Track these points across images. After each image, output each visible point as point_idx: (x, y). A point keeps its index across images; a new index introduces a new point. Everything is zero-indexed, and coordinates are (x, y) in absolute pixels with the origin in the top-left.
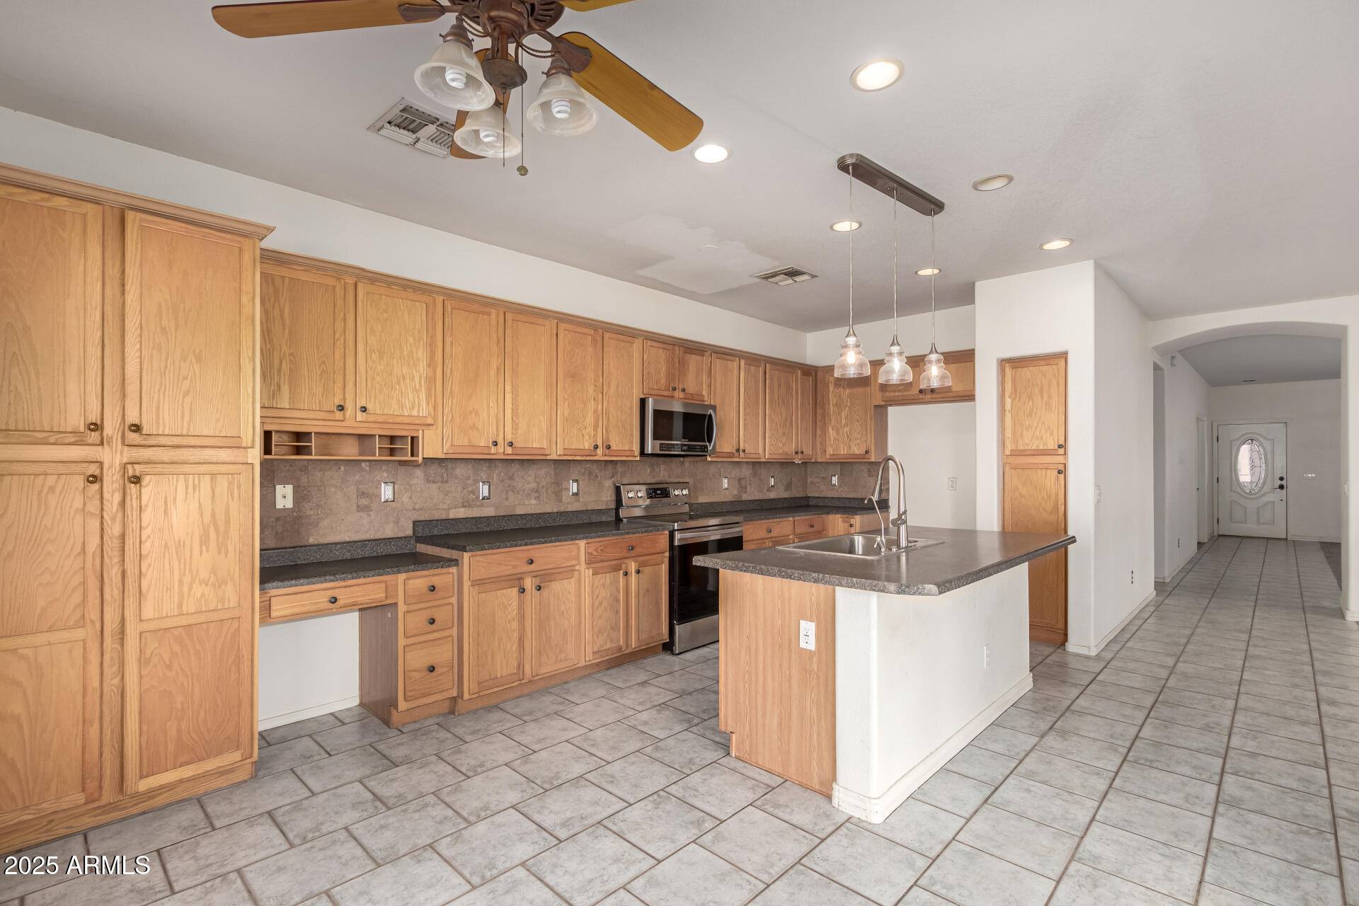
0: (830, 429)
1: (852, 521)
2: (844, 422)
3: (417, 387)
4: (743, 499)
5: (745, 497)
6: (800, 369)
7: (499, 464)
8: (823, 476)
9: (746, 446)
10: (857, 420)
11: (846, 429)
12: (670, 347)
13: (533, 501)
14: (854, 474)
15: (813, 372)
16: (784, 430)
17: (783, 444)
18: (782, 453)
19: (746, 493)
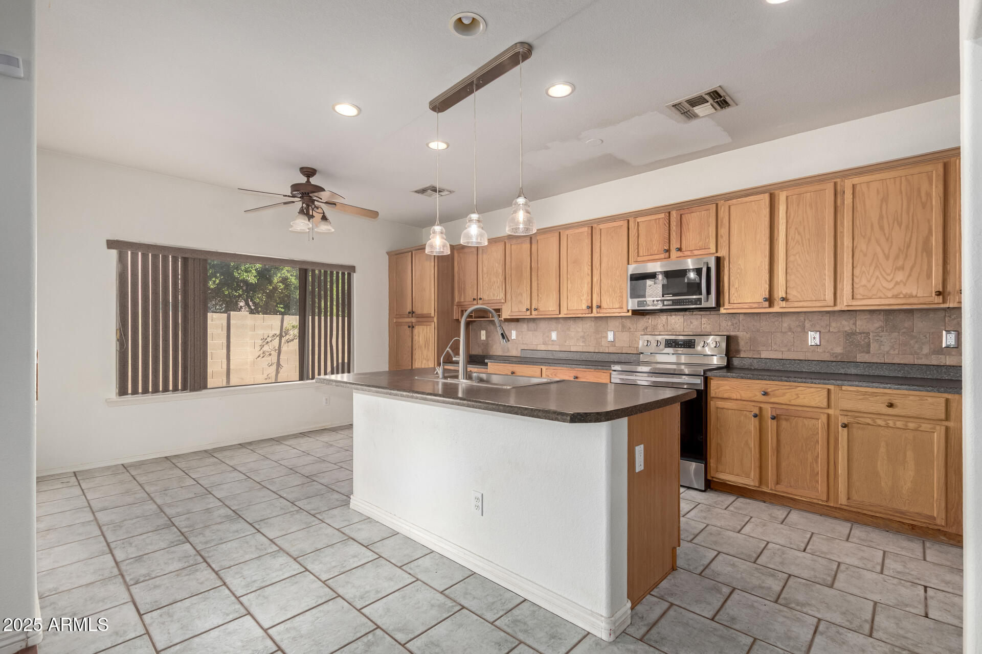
3: (499, 285)
4: (858, 360)
5: (863, 357)
12: (663, 215)
16: (900, 263)
17: (897, 283)
18: (896, 297)
19: (868, 352)
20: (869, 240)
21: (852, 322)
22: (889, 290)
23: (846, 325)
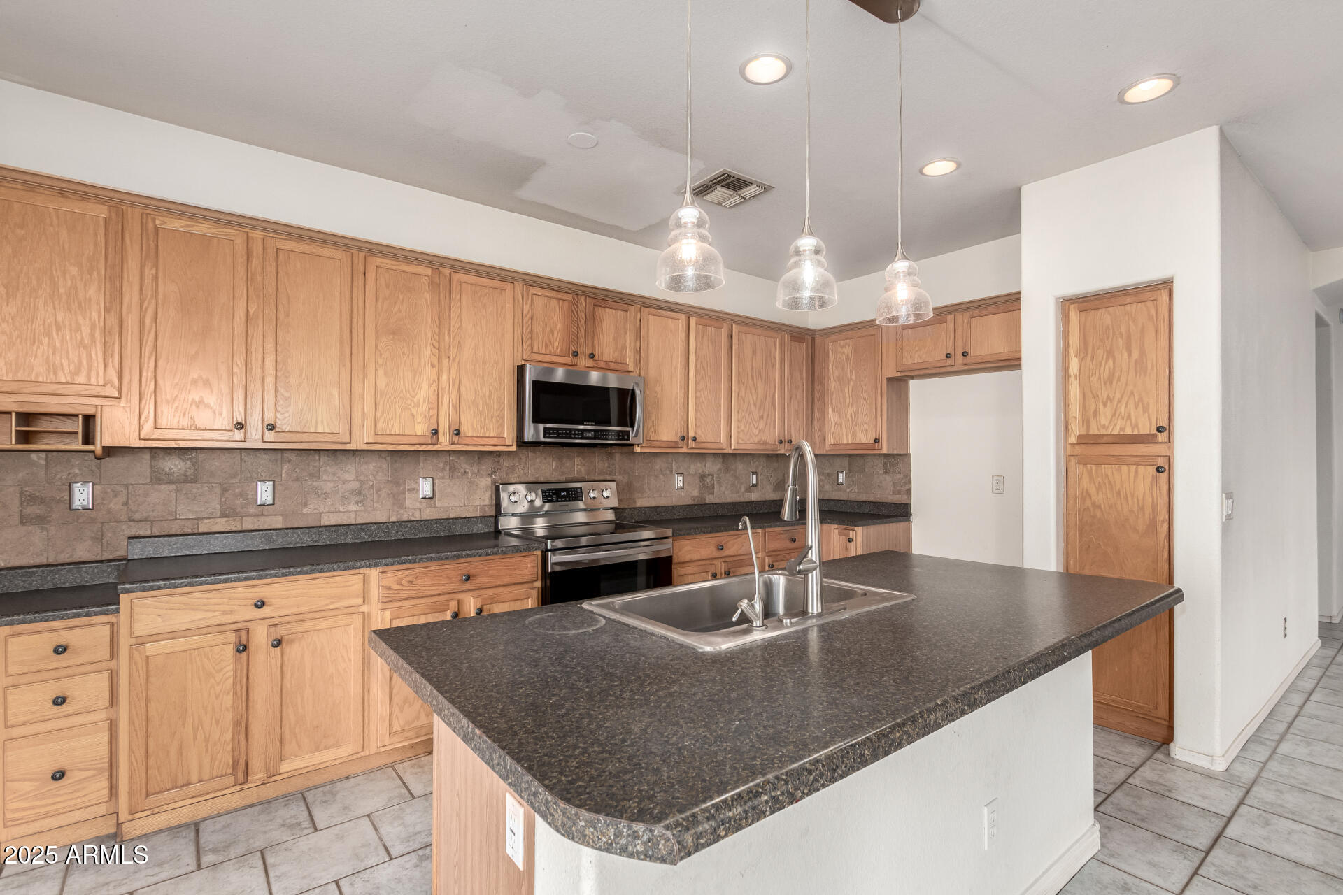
0: (831, 410)
1: (852, 534)
2: (847, 401)
3: (86, 341)
4: (707, 502)
5: (710, 499)
6: (787, 332)
7: (293, 457)
8: (828, 471)
9: (699, 432)
10: (865, 399)
11: (851, 411)
12: (569, 297)
13: (353, 507)
14: (866, 470)
15: (810, 338)
16: (761, 412)
17: (760, 431)
18: (759, 443)
19: (713, 493)
20: (746, 386)
21: (703, 464)
22: (756, 436)
23: (700, 468)
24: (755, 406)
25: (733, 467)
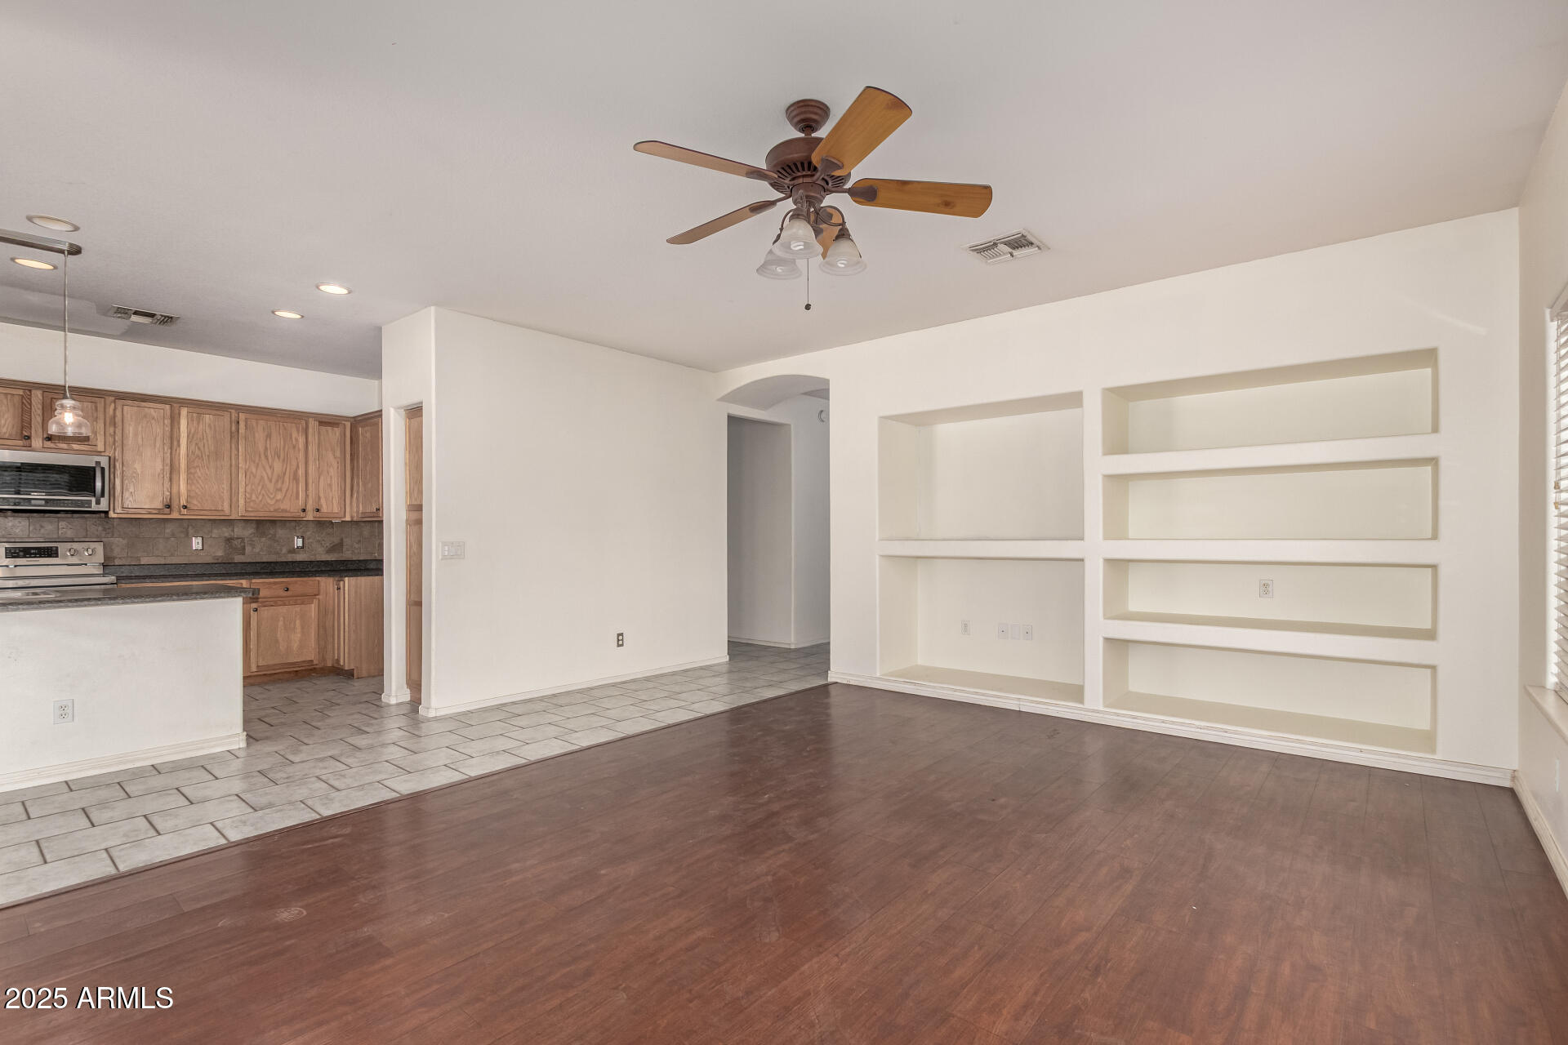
1: (341, 584)
4: (235, 561)
6: (315, 419)
12: (20, 392)
15: (347, 423)
16: (279, 485)
17: (277, 501)
18: (275, 511)
19: (244, 554)
20: (258, 464)
21: (230, 529)
22: (271, 505)
23: (226, 532)
24: (271, 481)
25: (272, 532)
